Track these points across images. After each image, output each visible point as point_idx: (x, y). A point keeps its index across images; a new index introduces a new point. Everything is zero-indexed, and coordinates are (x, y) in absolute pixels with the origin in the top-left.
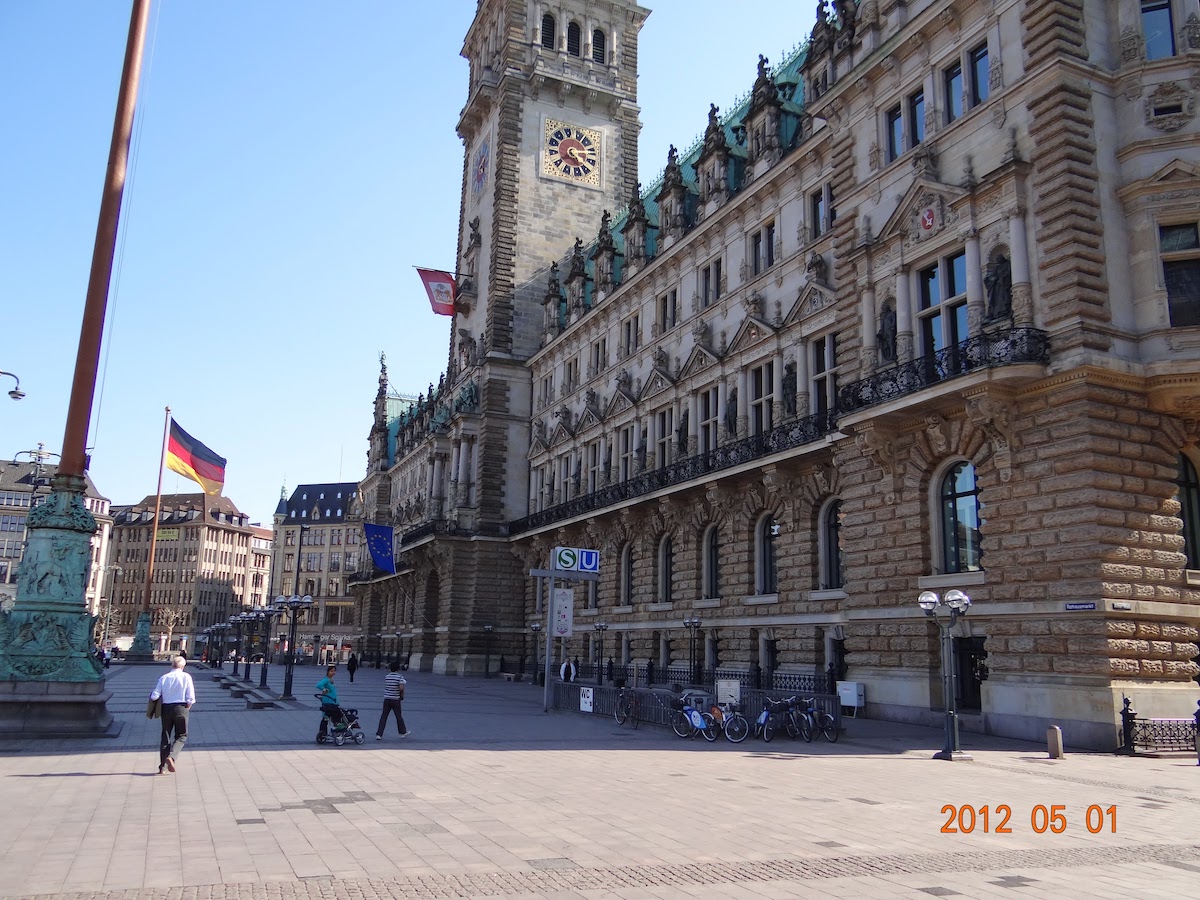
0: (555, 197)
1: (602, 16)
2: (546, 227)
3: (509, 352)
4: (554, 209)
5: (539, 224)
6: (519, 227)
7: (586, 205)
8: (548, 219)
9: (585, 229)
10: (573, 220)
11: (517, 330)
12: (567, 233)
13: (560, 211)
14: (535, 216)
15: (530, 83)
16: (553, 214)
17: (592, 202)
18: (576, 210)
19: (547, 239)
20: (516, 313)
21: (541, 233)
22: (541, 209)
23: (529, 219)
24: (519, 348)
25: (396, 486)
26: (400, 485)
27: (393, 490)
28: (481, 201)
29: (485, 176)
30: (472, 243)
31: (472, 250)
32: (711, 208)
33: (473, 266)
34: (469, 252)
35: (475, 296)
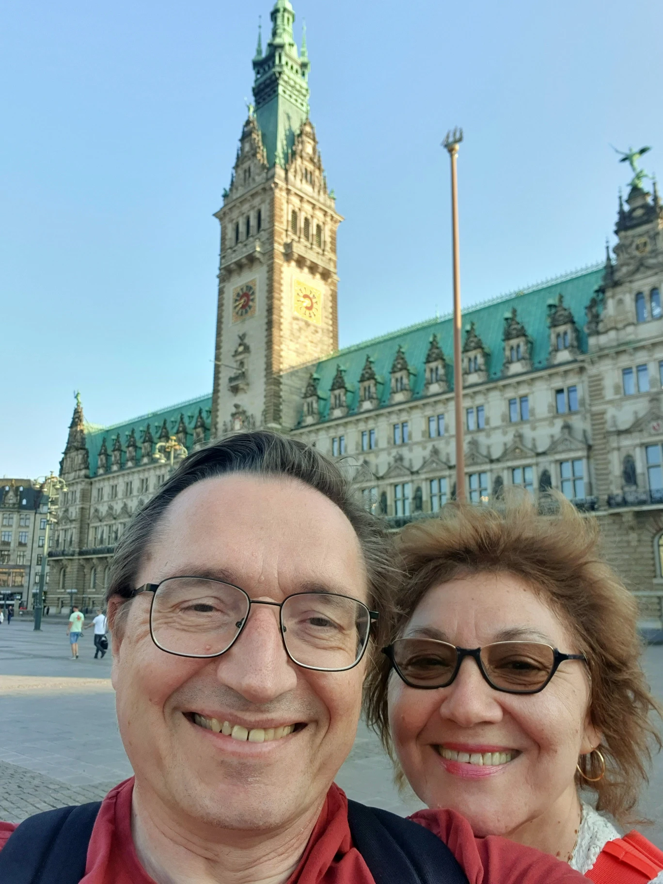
0: (299, 330)
1: (320, 218)
2: (297, 349)
3: (280, 424)
4: (299, 337)
5: (293, 346)
6: (283, 347)
7: (314, 336)
8: (297, 343)
9: (314, 351)
10: (309, 344)
12: (305, 353)
13: (302, 339)
14: (291, 340)
16: (300, 340)
17: (317, 335)
18: (310, 338)
19: (297, 356)
20: (283, 401)
21: (295, 351)
22: (294, 336)
23: (288, 342)
24: (285, 422)
25: (100, 490)
26: (107, 491)
27: (95, 493)
28: (247, 322)
29: (250, 307)
30: (241, 349)
31: (241, 353)
32: (473, 378)
33: (242, 363)
34: (236, 353)
35: (248, 384)
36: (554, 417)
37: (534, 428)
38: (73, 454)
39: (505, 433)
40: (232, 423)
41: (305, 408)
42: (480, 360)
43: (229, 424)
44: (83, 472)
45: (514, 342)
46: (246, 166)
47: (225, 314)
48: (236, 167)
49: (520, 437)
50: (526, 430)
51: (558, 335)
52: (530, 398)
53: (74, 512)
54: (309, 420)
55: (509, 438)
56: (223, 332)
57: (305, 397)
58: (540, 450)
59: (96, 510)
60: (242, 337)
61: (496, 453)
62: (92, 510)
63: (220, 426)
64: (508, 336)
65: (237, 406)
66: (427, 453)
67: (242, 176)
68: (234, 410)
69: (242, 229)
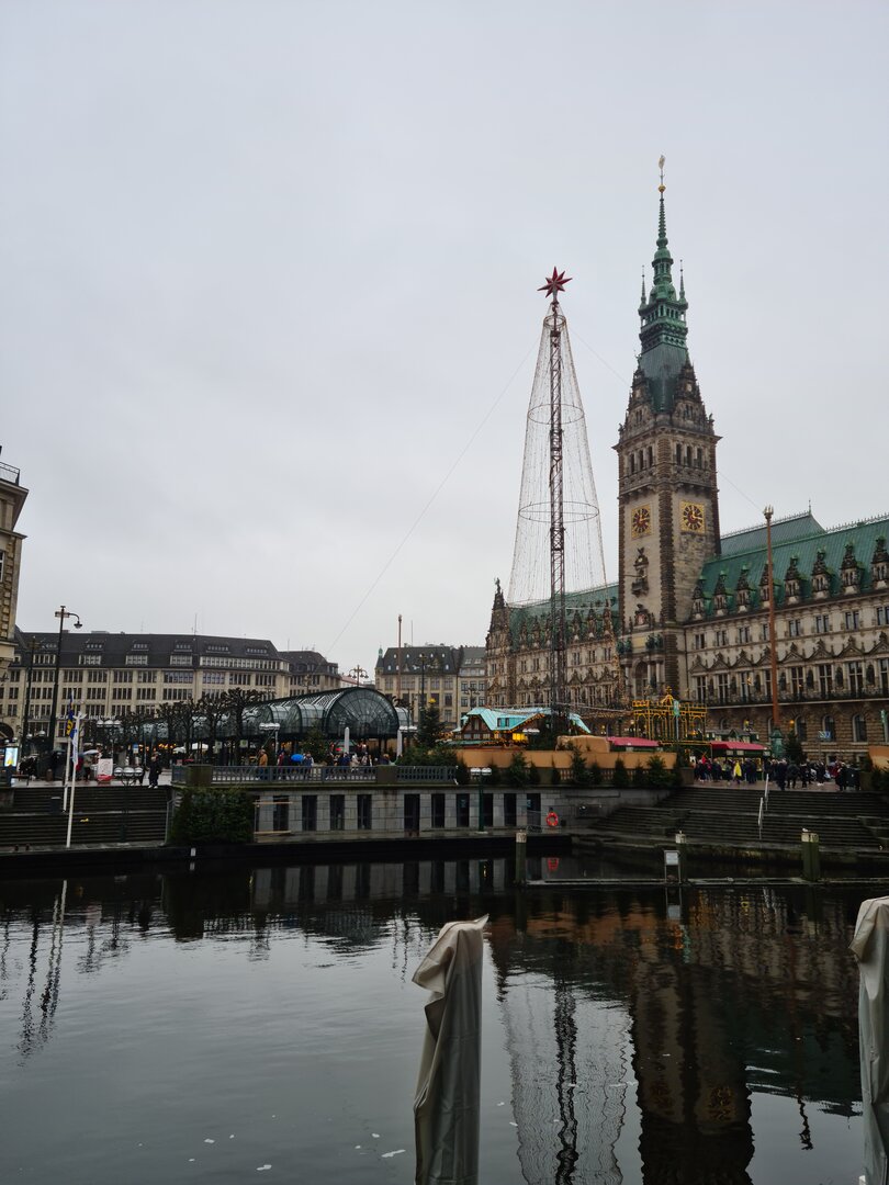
0: (687, 542)
1: (701, 442)
3: (675, 621)
4: (687, 548)
5: (683, 556)
6: (675, 559)
7: (699, 543)
8: (685, 553)
9: (700, 556)
10: (695, 551)
11: (678, 610)
12: (693, 560)
13: (690, 548)
14: (680, 552)
15: (675, 484)
16: (688, 550)
17: (702, 541)
19: (686, 563)
20: (677, 602)
21: (683, 561)
22: (683, 549)
23: (678, 554)
24: (679, 618)
25: (523, 663)
26: (530, 664)
27: (519, 665)
28: (644, 539)
29: (647, 527)
30: (640, 560)
31: (641, 564)
32: (820, 595)
33: (642, 572)
34: (637, 564)
35: (647, 589)
36: (876, 628)
37: (862, 635)
38: (498, 632)
39: (843, 637)
40: (637, 620)
41: (694, 607)
42: (825, 582)
43: (634, 620)
44: (508, 648)
45: (848, 571)
46: (638, 409)
47: (626, 530)
48: (630, 409)
49: (852, 640)
50: (857, 636)
51: (878, 569)
52: (860, 612)
53: (503, 681)
54: (698, 616)
55: (846, 641)
56: (625, 544)
57: (694, 598)
58: (867, 651)
59: (522, 680)
60: (641, 551)
61: (838, 651)
62: (518, 680)
63: (627, 620)
64: (844, 567)
65: (640, 606)
66: (788, 648)
67: (634, 417)
68: (638, 609)
69: (636, 461)
